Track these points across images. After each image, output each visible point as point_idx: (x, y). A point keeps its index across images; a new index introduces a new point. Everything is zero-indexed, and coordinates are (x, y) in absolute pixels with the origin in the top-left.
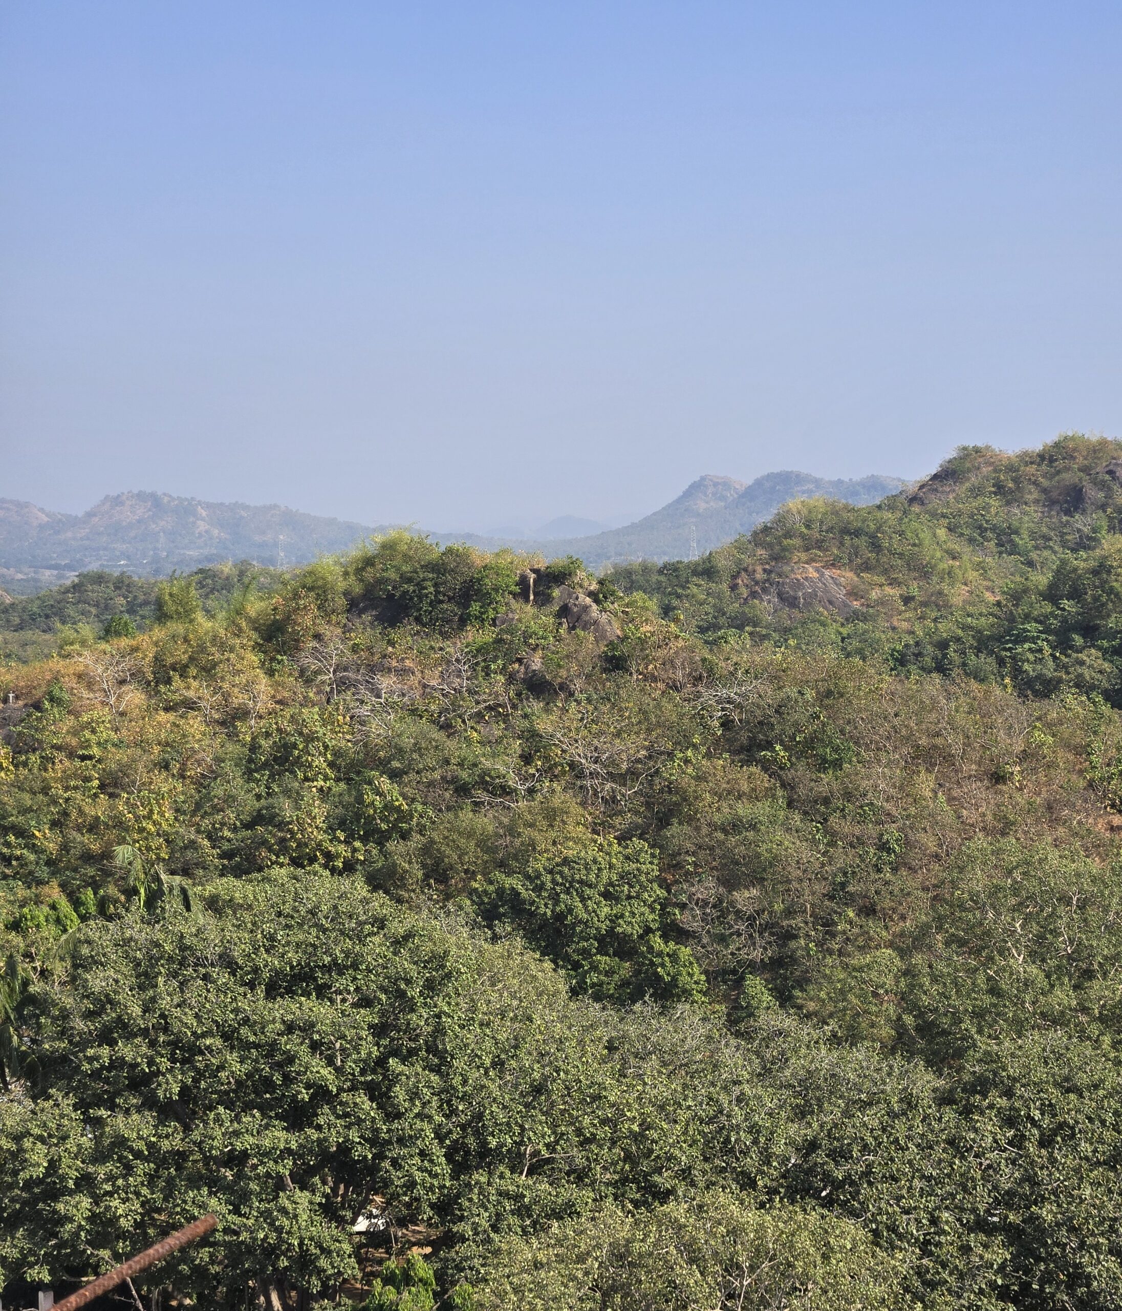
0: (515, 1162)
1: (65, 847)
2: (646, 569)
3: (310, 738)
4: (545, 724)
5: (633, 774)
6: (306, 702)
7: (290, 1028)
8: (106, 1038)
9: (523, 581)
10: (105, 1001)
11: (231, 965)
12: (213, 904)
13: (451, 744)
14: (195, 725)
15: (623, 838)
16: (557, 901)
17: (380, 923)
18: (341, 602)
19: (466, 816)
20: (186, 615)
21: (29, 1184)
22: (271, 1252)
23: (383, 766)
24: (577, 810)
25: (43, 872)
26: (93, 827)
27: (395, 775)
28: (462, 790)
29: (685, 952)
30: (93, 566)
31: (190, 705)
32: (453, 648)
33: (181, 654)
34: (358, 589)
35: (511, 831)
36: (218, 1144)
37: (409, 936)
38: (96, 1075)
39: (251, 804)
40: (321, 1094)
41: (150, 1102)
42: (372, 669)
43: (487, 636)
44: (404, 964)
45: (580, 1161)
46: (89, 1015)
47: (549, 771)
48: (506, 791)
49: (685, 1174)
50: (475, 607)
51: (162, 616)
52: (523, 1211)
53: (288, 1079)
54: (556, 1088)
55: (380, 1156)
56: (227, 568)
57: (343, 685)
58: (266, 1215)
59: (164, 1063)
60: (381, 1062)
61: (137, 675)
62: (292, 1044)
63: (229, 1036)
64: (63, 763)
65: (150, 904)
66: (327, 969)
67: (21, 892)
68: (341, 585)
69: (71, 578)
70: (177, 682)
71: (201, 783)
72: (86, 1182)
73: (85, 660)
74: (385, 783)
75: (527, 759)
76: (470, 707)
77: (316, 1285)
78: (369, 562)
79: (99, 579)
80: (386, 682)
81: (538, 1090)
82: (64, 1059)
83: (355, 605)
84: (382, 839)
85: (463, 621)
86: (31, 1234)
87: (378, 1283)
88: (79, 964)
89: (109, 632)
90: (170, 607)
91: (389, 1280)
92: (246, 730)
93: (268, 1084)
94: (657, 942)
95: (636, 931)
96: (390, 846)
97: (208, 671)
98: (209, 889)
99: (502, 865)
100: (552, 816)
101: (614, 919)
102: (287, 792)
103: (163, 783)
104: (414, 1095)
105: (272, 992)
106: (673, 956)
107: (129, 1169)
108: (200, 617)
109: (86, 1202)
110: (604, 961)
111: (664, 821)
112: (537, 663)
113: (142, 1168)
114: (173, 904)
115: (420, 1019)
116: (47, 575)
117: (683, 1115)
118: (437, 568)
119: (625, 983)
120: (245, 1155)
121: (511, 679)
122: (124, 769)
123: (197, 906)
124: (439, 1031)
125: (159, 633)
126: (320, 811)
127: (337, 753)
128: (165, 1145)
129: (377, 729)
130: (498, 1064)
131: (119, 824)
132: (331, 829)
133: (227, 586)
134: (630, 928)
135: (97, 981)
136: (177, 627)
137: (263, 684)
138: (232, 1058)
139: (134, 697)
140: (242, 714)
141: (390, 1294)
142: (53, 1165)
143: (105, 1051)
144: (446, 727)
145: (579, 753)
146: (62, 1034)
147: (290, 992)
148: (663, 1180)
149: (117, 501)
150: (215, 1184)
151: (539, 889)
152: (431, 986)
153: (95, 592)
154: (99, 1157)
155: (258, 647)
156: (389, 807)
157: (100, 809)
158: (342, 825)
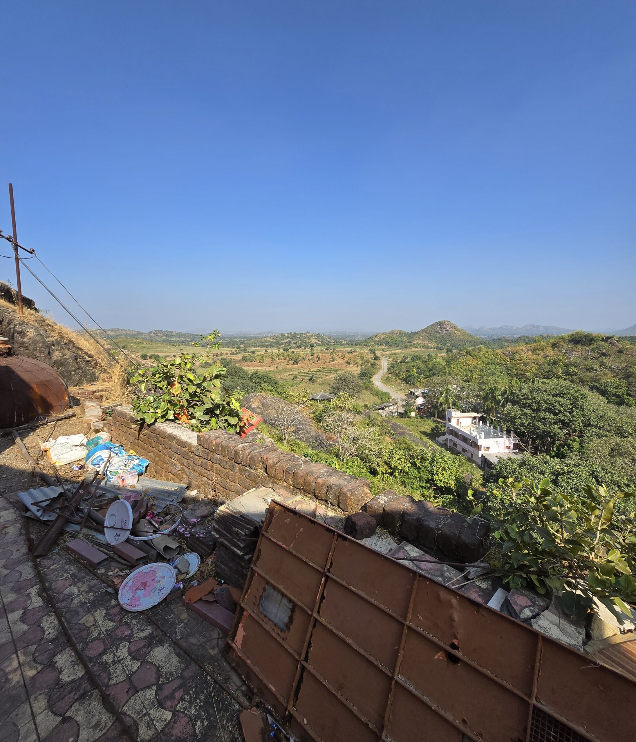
0: (596, 427)
1: (517, 373)
2: (626, 337)
3: (560, 360)
4: (605, 361)
5: (623, 369)
6: (560, 355)
7: (556, 402)
8: (525, 399)
9: (603, 338)
10: (525, 394)
11: (546, 391)
12: (542, 382)
13: (586, 363)
14: (540, 357)
15: (619, 379)
16: (605, 387)
17: (573, 388)
18: (567, 341)
19: (588, 373)
20: (539, 342)
21: (511, 417)
22: (550, 433)
23: (573, 365)
24: (610, 374)
25: (514, 376)
26: (522, 370)
27: (575, 366)
28: (588, 369)
29: (631, 398)
30: (523, 335)
31: (539, 354)
32: (588, 348)
33: (538, 347)
34: (571, 339)
35: (597, 376)
36: (542, 416)
37: (578, 391)
38: (523, 404)
39: (548, 369)
40: (560, 412)
41: (531, 409)
42: (572, 351)
43: (595, 347)
44: (577, 394)
45: (609, 429)
46: (522, 396)
47: (605, 368)
48: (596, 370)
49: (631, 434)
50: (593, 342)
51: (535, 342)
52: (596, 434)
53: (555, 409)
54: (605, 417)
55: (570, 422)
56: (545, 335)
57: (566, 353)
58: (550, 428)
59: (534, 404)
60: (571, 409)
61: (531, 350)
62: (556, 404)
63: (545, 401)
64: (518, 361)
65: (533, 381)
66: (563, 394)
67: (510, 378)
68: (568, 338)
69: (519, 336)
70: (537, 351)
71: (540, 365)
72: (520, 418)
73: (523, 348)
74: (573, 368)
75: (601, 366)
76: (590, 357)
77: (556, 438)
78: (573, 335)
79: (524, 336)
80: (574, 353)
81: (601, 417)
82: (518, 401)
83: (570, 341)
84: (572, 376)
85: (590, 344)
86: (511, 423)
87: (569, 441)
88: (521, 389)
89: (526, 344)
90: (537, 341)
91: (571, 440)
92: (548, 359)
93: (551, 409)
94: (625, 396)
95: (621, 394)
96: (573, 377)
97: (543, 350)
98: (542, 380)
99: (594, 381)
100: (605, 375)
101: (616, 392)
102: (555, 368)
103: (534, 365)
104: (577, 414)
105: (553, 396)
106: (629, 399)
107: (527, 417)
108: (542, 342)
109: (520, 421)
110: (613, 398)
111: (628, 377)
112: (604, 351)
113: (529, 417)
114: (536, 382)
115: (579, 403)
116: (515, 336)
117: (631, 425)
118: (586, 336)
119: (617, 402)
120: (546, 418)
121: (599, 353)
122: (528, 363)
123: (540, 383)
124: (583, 405)
125: (535, 344)
126: (561, 371)
127: (565, 363)
128: (533, 415)
129: (572, 360)
130: (593, 411)
131: (526, 370)
132: (562, 373)
133: (545, 338)
134: (619, 393)
135: (524, 391)
136: (537, 343)
137: (552, 352)
138: (545, 405)
139: (530, 353)
140: (548, 356)
141: (571, 442)
142: (515, 415)
143: (525, 401)
144: (585, 360)
145: (611, 365)
146: (518, 398)
147: (556, 396)
148: (626, 434)
149: (527, 326)
150: (541, 422)
151: (601, 386)
152: (582, 399)
153: (523, 338)
154: (522, 415)
155: (551, 347)
156: (574, 371)
157: (523, 368)
158: (564, 373)
